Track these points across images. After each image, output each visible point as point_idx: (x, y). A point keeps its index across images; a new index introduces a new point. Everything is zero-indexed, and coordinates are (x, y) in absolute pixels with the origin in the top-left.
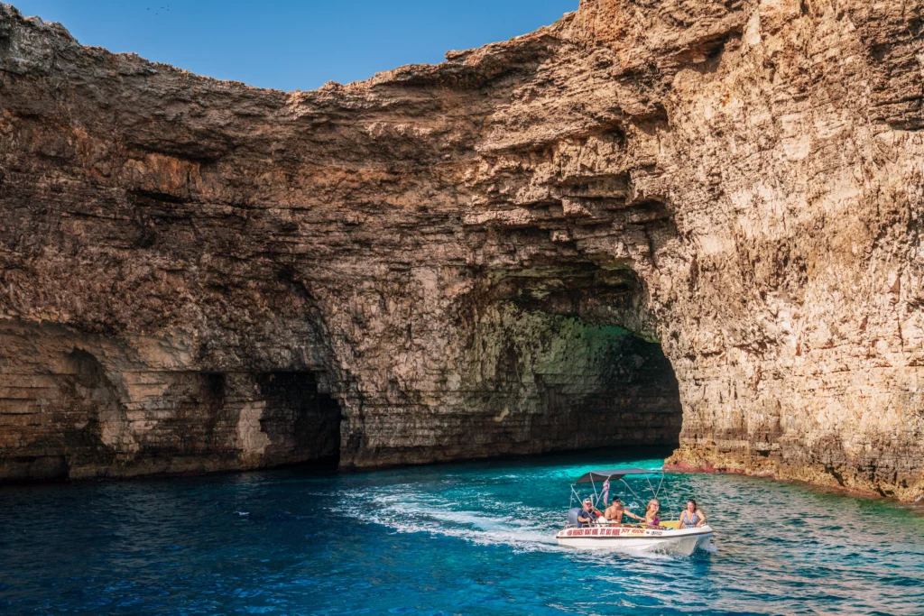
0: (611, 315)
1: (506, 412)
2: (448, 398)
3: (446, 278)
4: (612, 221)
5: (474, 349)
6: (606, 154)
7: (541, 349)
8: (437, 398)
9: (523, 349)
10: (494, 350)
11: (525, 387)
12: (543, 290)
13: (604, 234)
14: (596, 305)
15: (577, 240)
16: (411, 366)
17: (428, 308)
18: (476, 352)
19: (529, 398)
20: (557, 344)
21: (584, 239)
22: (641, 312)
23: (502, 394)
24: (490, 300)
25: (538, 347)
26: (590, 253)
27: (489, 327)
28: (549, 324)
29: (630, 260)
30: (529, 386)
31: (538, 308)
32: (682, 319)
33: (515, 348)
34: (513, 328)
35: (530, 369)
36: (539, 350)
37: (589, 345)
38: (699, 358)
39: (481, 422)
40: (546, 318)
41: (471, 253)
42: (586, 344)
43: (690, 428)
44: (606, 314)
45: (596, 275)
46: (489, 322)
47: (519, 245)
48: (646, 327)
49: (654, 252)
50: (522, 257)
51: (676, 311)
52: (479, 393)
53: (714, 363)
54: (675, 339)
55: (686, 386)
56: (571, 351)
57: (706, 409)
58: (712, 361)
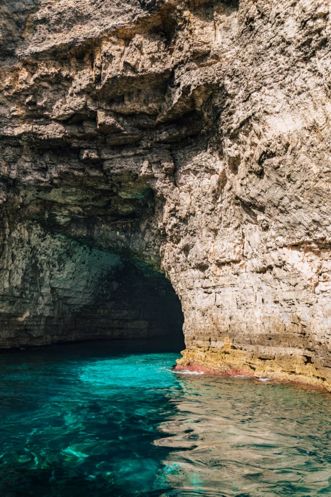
0: (119, 239)
1: (27, 314)
4: (141, 139)
5: (4, 258)
6: (151, 53)
9: (44, 266)
10: (22, 264)
11: (43, 296)
12: (66, 216)
13: (131, 153)
14: (107, 230)
15: (104, 160)
18: (6, 261)
19: (45, 305)
20: (69, 266)
21: (112, 159)
22: (147, 235)
23: (25, 300)
24: (21, 217)
25: (55, 267)
26: (114, 173)
27: (18, 242)
28: (66, 248)
29: (153, 178)
30: (46, 296)
31: (60, 232)
32: (198, 232)
33: (38, 265)
34: (38, 247)
35: (48, 283)
36: (56, 269)
37: (89, 270)
38: (213, 267)
39: (6, 321)
40: (65, 242)
41: (5, 166)
42: (88, 269)
43: (202, 331)
44: (114, 238)
45: (112, 202)
46: (19, 238)
47: (51, 164)
48: (149, 248)
49: (178, 169)
50: (53, 174)
51: (193, 225)
52: (6, 297)
53: (231, 271)
54: (184, 252)
55: (193, 294)
56: (77, 273)
57: (220, 314)
58: (227, 270)
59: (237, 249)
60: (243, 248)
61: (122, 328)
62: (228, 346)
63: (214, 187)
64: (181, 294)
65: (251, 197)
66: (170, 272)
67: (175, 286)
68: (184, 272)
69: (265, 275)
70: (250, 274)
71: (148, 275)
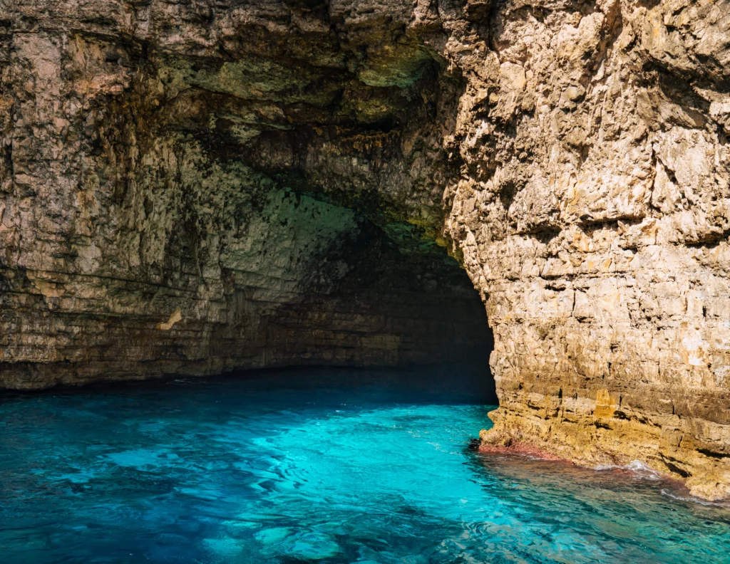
0: (356, 174)
1: (177, 317)
2: (78, 287)
3: (79, 58)
5: (128, 207)
7: (233, 232)
8: (59, 284)
9: (208, 227)
10: (166, 222)
11: (206, 284)
12: (250, 126)
14: (334, 155)
16: (11, 224)
17: (42, 114)
18: (133, 213)
19: (211, 301)
20: (257, 229)
22: (417, 164)
23: (172, 291)
24: (162, 125)
25: (230, 228)
26: (354, 24)
27: (157, 176)
28: (250, 193)
29: (440, 32)
30: (212, 283)
31: (238, 159)
32: (540, 152)
33: (197, 224)
34: (196, 189)
35: (216, 259)
36: (231, 233)
37: (294, 238)
38: (571, 233)
39: (138, 329)
40: (248, 180)
41: (127, 12)
42: (292, 236)
43: (540, 372)
44: (346, 171)
45: (346, 95)
46: (158, 168)
47: (220, 7)
48: (419, 191)
49: (498, 9)
50: (224, 30)
51: (527, 137)
52: (135, 284)
53: (616, 242)
54: (501, 200)
55: (517, 289)
56: (272, 243)
57: (586, 338)
58: (608, 238)
59: (638, 190)
60: (652, 188)
61: (352, 348)
62: (605, 412)
63: (588, 43)
64: (486, 289)
65: (698, 56)
66: (464, 243)
67: (474, 272)
68: (497, 242)
69: (713, 250)
70: (666, 251)
71: (408, 250)
